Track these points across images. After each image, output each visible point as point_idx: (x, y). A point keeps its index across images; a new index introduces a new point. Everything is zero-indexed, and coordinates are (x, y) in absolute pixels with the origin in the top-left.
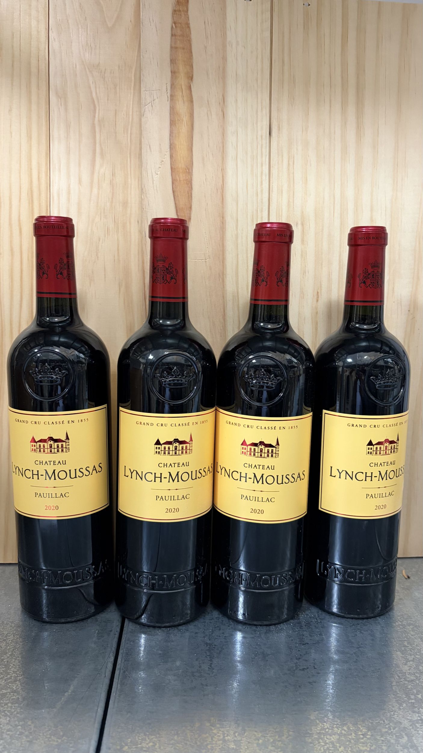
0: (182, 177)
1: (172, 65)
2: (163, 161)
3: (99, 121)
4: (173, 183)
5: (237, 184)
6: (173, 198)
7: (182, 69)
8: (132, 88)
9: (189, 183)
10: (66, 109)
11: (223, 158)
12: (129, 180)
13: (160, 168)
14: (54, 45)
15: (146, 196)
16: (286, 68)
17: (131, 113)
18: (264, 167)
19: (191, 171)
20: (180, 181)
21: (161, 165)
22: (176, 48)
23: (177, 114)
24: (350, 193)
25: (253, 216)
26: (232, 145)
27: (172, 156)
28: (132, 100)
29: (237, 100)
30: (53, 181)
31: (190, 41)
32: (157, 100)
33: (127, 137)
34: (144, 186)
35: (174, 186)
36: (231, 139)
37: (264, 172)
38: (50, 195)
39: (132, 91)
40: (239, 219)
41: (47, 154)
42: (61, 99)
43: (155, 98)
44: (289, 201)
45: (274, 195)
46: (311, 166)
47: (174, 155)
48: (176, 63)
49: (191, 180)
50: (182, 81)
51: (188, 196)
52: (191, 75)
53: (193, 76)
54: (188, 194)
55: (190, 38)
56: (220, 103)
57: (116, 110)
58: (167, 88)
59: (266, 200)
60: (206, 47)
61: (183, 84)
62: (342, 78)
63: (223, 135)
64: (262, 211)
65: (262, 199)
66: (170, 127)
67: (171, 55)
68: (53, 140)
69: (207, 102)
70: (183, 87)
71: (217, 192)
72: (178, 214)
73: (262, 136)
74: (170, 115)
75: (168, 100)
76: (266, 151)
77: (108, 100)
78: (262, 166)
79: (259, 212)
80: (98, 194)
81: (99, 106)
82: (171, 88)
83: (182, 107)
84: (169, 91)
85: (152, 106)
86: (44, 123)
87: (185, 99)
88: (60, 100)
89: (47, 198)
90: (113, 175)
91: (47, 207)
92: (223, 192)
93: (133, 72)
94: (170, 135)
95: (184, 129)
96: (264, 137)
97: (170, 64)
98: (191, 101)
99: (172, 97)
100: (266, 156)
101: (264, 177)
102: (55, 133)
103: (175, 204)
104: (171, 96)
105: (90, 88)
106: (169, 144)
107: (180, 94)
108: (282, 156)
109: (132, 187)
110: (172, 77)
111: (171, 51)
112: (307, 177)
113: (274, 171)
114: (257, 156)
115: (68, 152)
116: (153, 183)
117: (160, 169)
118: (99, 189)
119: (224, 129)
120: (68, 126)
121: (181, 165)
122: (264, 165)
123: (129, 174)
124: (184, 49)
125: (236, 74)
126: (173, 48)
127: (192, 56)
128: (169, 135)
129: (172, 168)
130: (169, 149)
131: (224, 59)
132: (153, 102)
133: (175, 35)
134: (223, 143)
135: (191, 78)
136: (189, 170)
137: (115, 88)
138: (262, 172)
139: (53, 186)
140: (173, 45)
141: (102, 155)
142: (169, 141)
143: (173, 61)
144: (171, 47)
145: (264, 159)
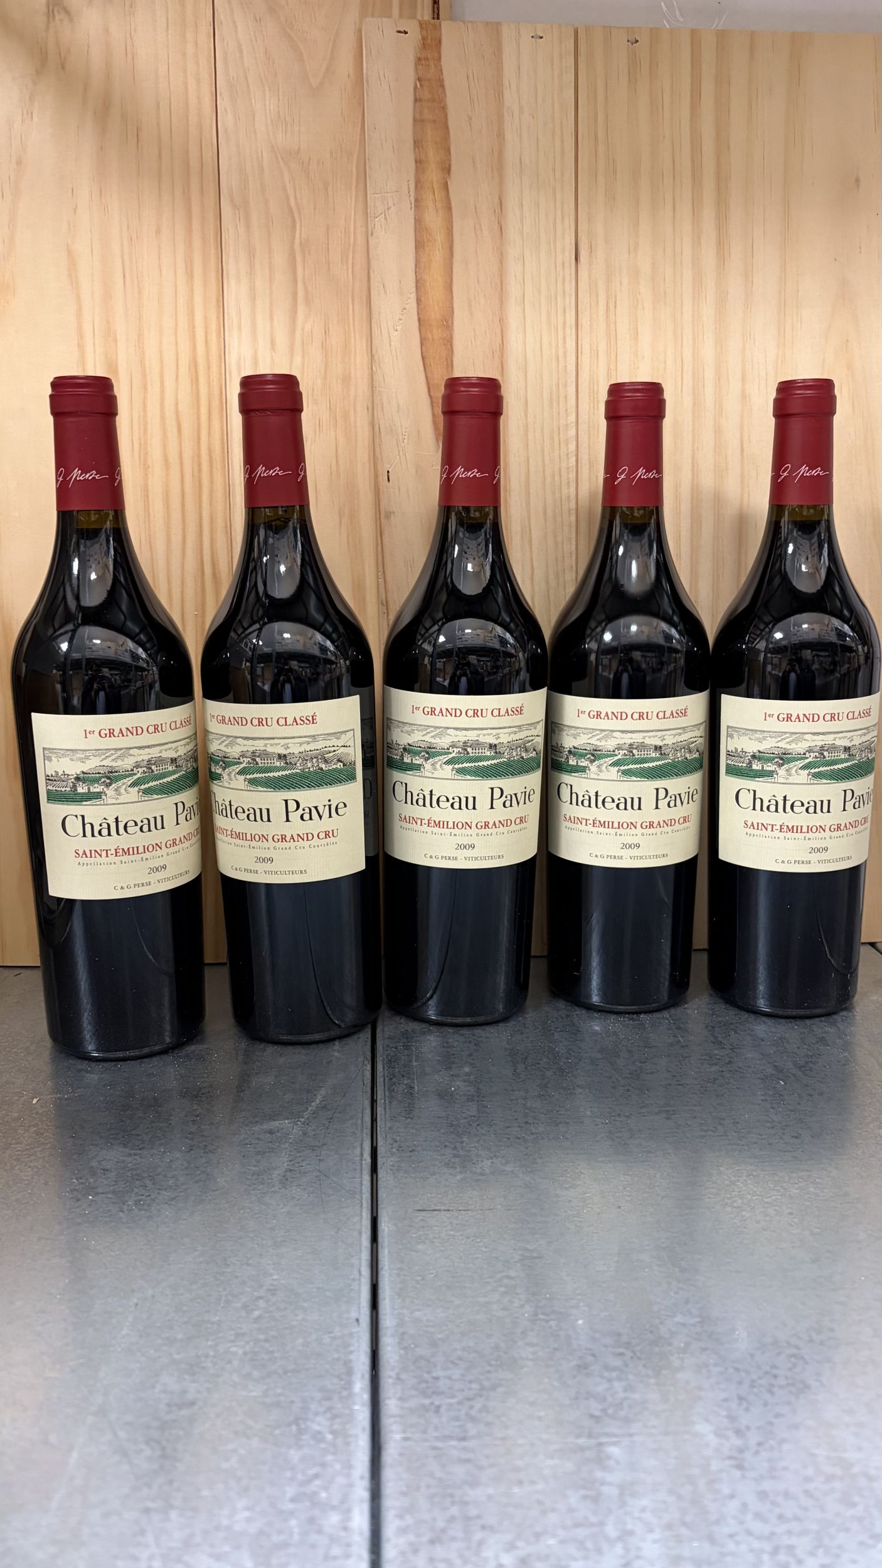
0: (437, 333)
1: (417, 149)
2: (405, 309)
3: (301, 243)
4: (422, 345)
5: (525, 344)
6: (422, 369)
7: (432, 156)
8: (354, 187)
9: (449, 342)
10: (248, 227)
11: (502, 301)
12: (353, 340)
13: (401, 320)
14: (227, 120)
15: (379, 366)
16: (601, 148)
17: (352, 230)
18: (567, 315)
19: (450, 322)
20: (433, 340)
21: (403, 315)
22: (422, 121)
23: (426, 229)
24: (708, 352)
25: (551, 393)
26: (516, 279)
27: (420, 300)
28: (353, 206)
29: (522, 205)
30: (229, 345)
31: (444, 109)
32: (393, 209)
33: (347, 269)
34: (377, 352)
35: (424, 348)
36: (513, 269)
37: (568, 323)
38: (225, 368)
39: (354, 194)
40: (528, 399)
41: (218, 301)
42: (239, 210)
43: (391, 204)
44: (609, 369)
45: (585, 360)
46: (644, 309)
47: (423, 299)
48: (422, 147)
49: (451, 337)
50: (433, 175)
51: (447, 364)
52: (447, 166)
53: (450, 166)
54: (447, 360)
55: (445, 105)
56: (495, 211)
57: (328, 226)
58: (409, 188)
59: (572, 368)
60: (470, 118)
61: (435, 181)
62: (693, 162)
63: (501, 263)
64: (565, 386)
65: (566, 367)
66: (416, 253)
67: (415, 133)
68: (228, 278)
69: (474, 210)
70: (436, 186)
71: (493, 357)
72: (432, 394)
73: (563, 264)
74: (415, 232)
75: (411, 208)
76: (570, 287)
77: (315, 209)
78: (565, 312)
79: (560, 388)
80: (303, 365)
81: (300, 219)
82: (416, 187)
83: (434, 219)
84: (412, 193)
85: (386, 218)
86: (213, 251)
87: (439, 205)
88: (237, 212)
89: (221, 374)
90: (326, 332)
91: (221, 388)
92: (502, 355)
93: (355, 163)
94: (416, 265)
95: (437, 255)
96: (567, 264)
97: (413, 148)
98: (449, 209)
99: (418, 203)
100: (571, 296)
101: (568, 330)
102: (231, 268)
103: (427, 378)
104: (416, 200)
105: (285, 190)
106: (414, 281)
107: (431, 196)
108: (597, 295)
109: (358, 351)
110: (417, 170)
111: (414, 125)
112: (637, 329)
113: (584, 320)
114: (556, 298)
115: (253, 298)
116: (390, 345)
117: (401, 322)
118: (303, 357)
119: (502, 254)
120: (251, 254)
121: (435, 313)
122: (567, 311)
123: (352, 331)
124: (434, 121)
125: (521, 163)
126: (418, 122)
127: (448, 133)
128: (414, 266)
129: (419, 320)
130: (414, 289)
131: (501, 136)
132: (387, 212)
133: (421, 100)
134: (501, 276)
135: (447, 170)
136: (447, 323)
137: (326, 189)
138: (565, 323)
139: (229, 353)
140: (418, 116)
141: (308, 301)
142: (414, 277)
143: (417, 144)
144: (415, 120)
145: (567, 300)
